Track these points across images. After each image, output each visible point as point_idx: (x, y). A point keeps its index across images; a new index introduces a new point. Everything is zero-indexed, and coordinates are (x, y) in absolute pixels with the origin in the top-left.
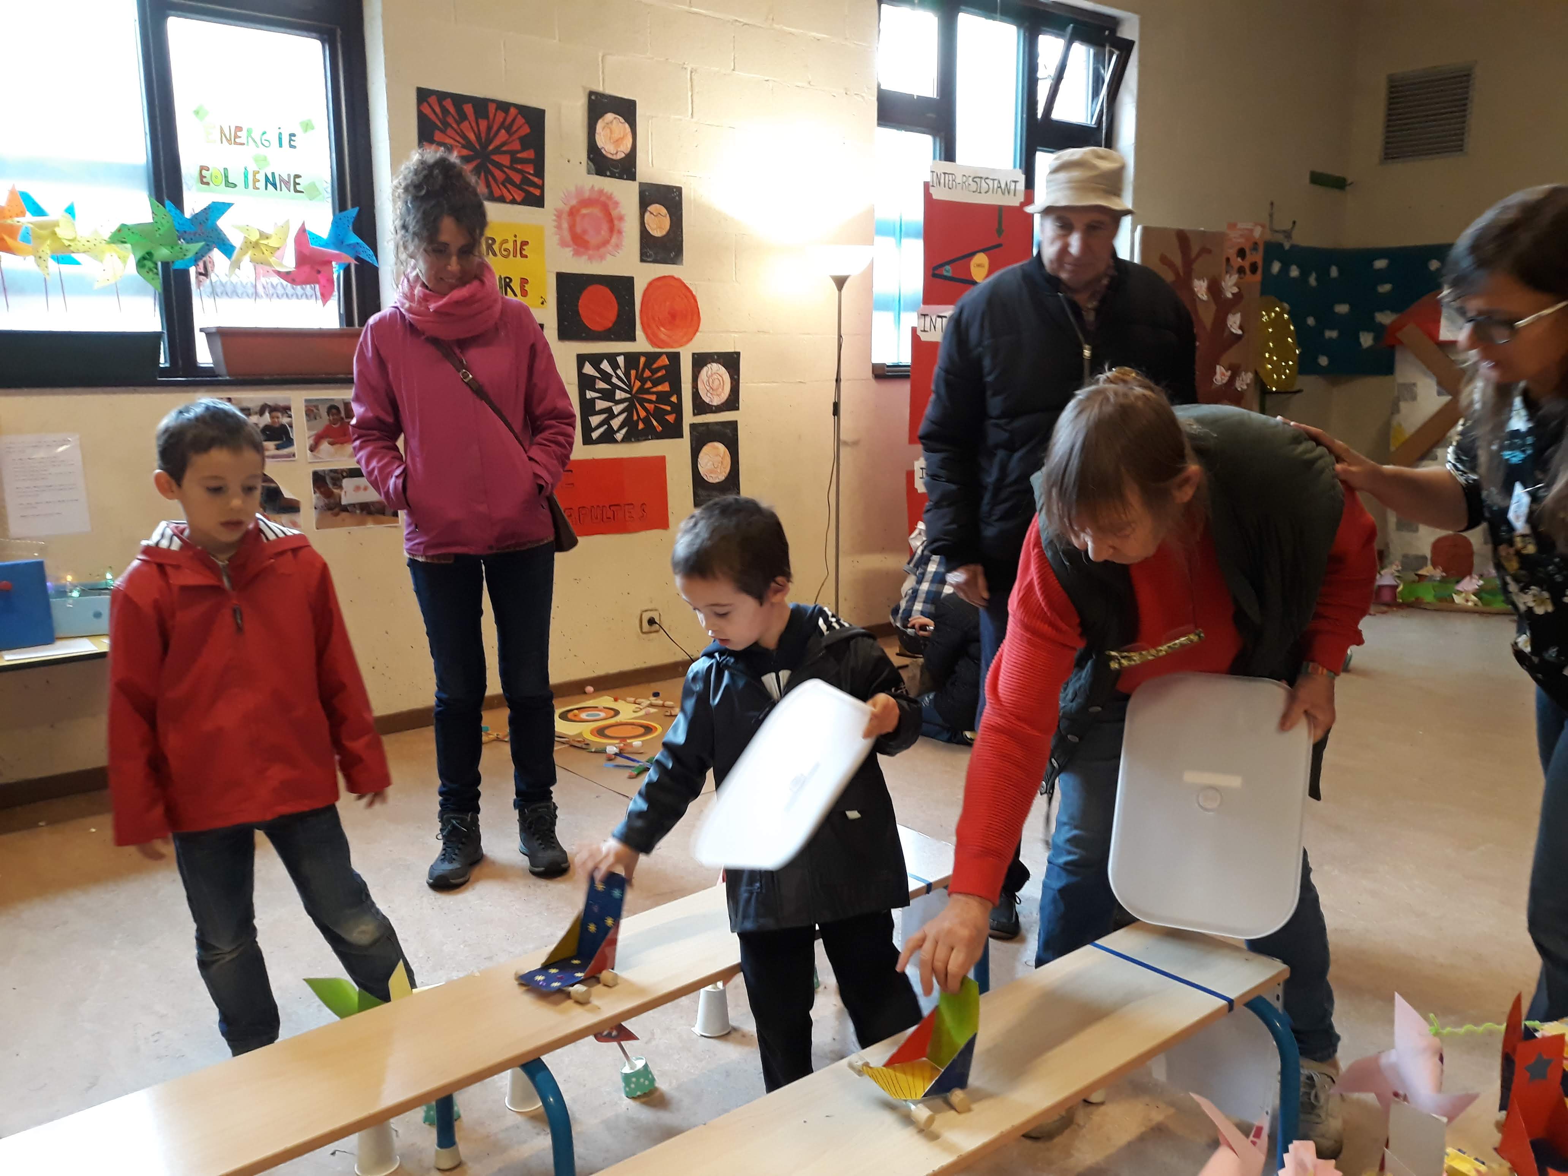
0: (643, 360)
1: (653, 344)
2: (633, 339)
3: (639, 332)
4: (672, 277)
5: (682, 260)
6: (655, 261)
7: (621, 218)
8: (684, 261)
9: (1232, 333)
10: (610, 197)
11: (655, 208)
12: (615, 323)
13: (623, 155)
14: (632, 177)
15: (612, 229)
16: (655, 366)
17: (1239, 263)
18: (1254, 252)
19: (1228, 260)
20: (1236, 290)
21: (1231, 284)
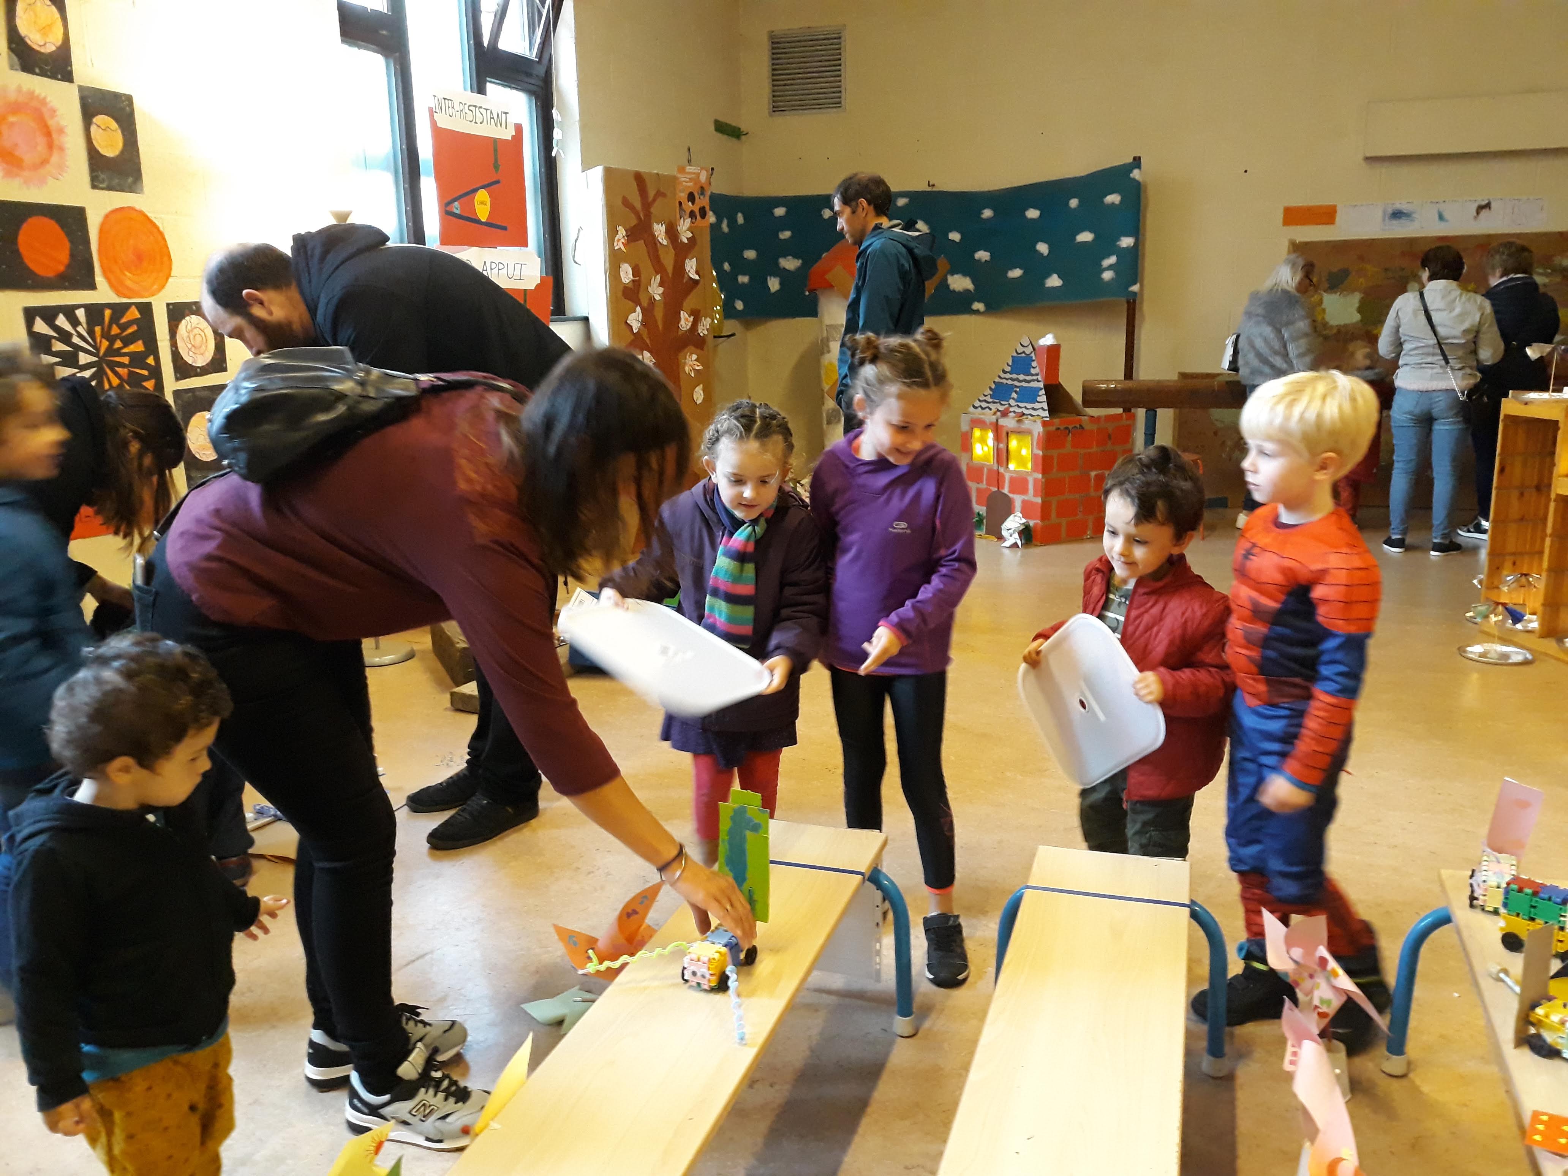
0: (108, 313)
1: (118, 293)
2: (92, 286)
3: (99, 279)
4: (132, 209)
5: (142, 187)
6: (110, 188)
7: (61, 131)
8: (145, 189)
9: (690, 278)
10: (43, 102)
11: (101, 120)
12: (69, 266)
13: (53, 48)
14: (68, 77)
15: (50, 146)
16: (123, 320)
17: (690, 207)
18: (702, 197)
19: (680, 203)
20: (690, 235)
21: (685, 228)
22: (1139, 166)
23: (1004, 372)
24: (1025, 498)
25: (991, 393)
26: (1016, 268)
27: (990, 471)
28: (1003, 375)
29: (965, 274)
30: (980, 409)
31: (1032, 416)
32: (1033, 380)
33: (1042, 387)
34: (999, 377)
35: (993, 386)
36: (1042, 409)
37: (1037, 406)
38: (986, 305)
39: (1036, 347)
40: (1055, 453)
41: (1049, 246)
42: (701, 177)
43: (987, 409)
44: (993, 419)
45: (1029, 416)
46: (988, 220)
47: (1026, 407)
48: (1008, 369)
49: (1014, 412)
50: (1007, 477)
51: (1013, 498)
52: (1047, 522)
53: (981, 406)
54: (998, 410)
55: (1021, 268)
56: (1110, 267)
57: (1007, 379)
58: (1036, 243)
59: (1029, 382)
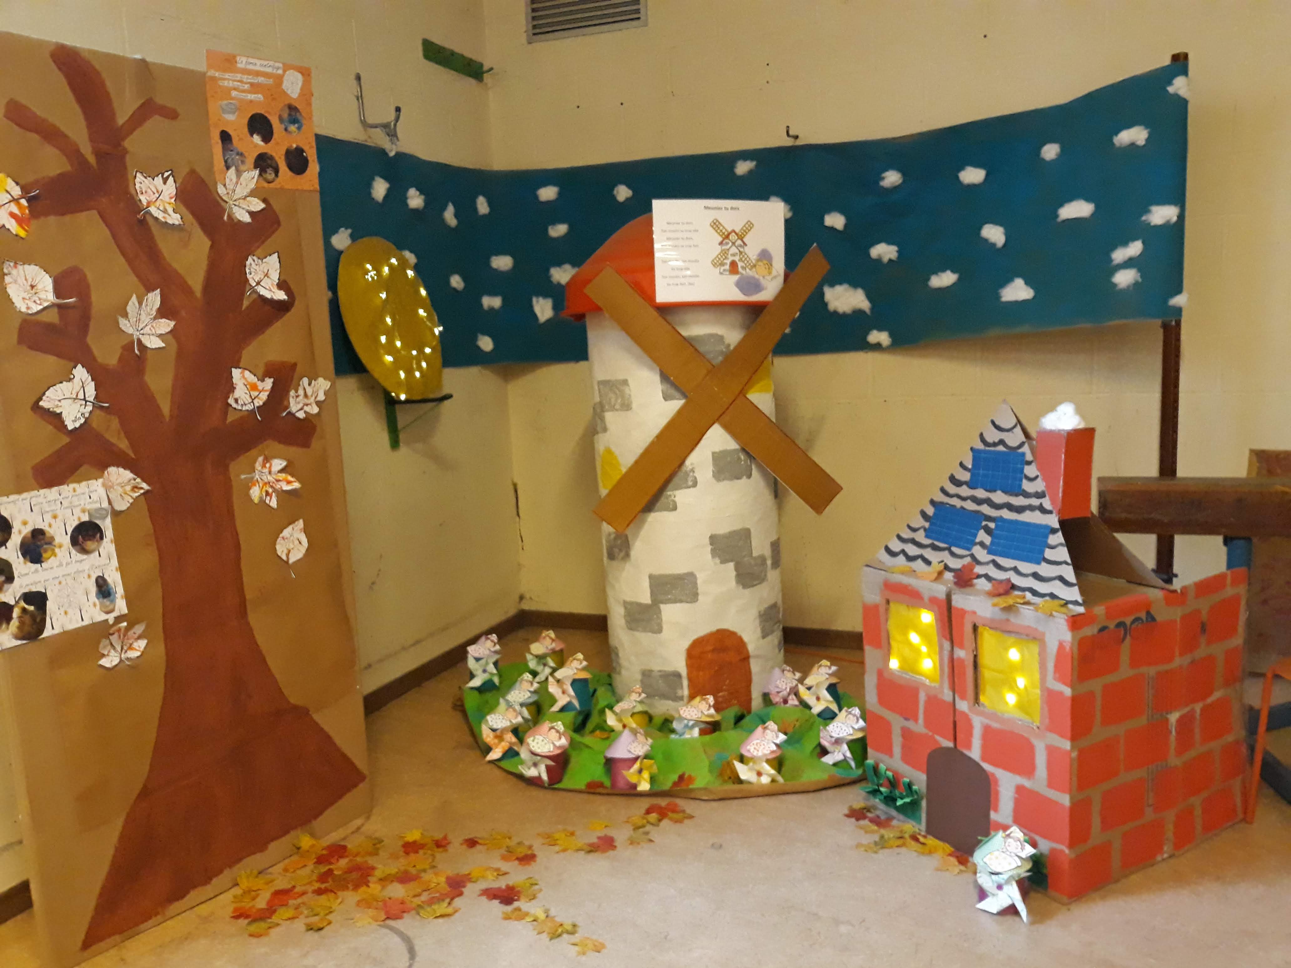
9: (262, 297)
17: (256, 146)
18: (293, 128)
19: (225, 137)
20: (257, 205)
21: (240, 191)
22: (1184, 72)
23: (953, 480)
24: (1026, 783)
25: (927, 525)
26: (944, 270)
27: (933, 701)
28: (952, 489)
29: (855, 284)
30: (902, 558)
31: (1034, 593)
32: (1031, 508)
33: (1057, 525)
34: (943, 490)
35: (930, 511)
36: (1061, 579)
37: (1044, 570)
38: (891, 335)
39: (1033, 433)
40: (1096, 685)
41: (1006, 229)
42: (286, 85)
43: (919, 561)
44: (940, 590)
45: (1028, 595)
46: (895, 189)
47: (1015, 569)
48: (965, 476)
49: (987, 577)
50: (978, 723)
51: (993, 775)
52: (1082, 848)
53: (903, 552)
54: (947, 568)
55: (953, 271)
56: (1129, 263)
57: (964, 499)
58: (980, 228)
59: (1020, 510)
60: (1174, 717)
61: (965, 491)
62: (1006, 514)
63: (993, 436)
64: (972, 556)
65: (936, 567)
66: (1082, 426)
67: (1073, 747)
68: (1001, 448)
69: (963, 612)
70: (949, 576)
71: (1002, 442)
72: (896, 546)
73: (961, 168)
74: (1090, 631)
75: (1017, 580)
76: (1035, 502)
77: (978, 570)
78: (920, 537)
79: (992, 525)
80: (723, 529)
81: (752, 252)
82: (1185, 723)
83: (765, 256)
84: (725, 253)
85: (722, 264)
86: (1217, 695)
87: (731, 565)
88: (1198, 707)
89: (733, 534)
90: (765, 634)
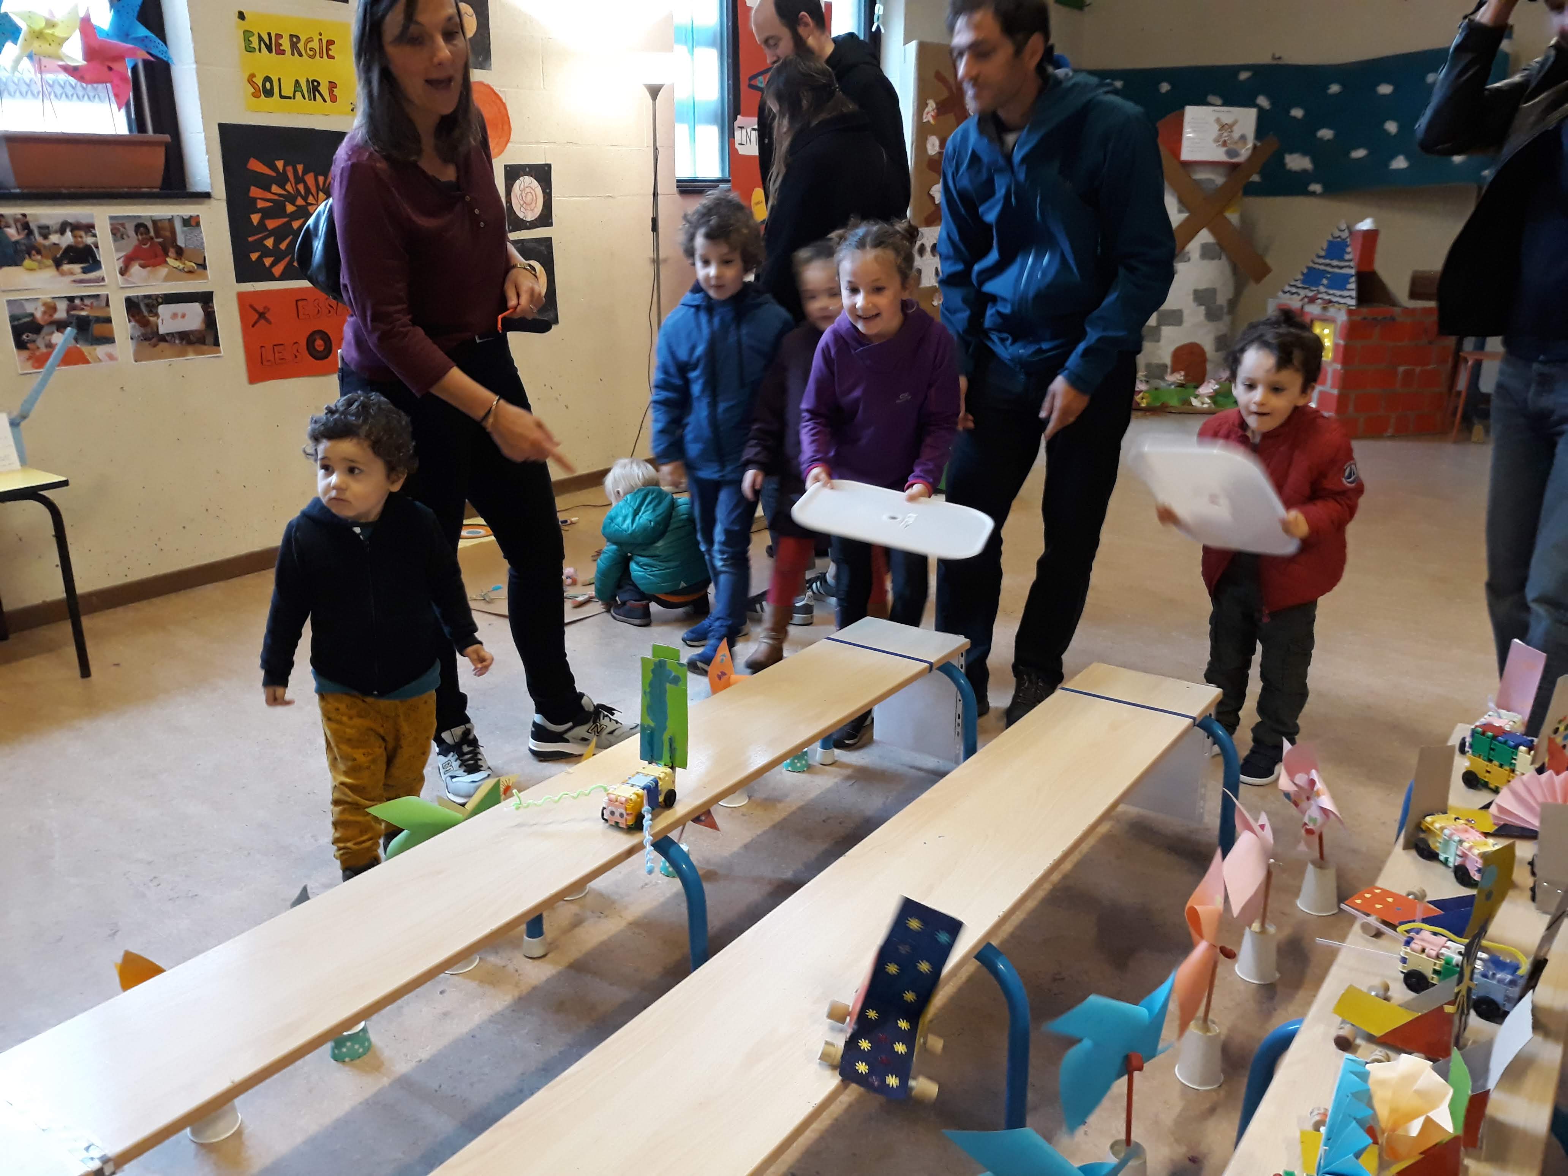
5: (490, 64)
8: (492, 66)
23: (1318, 256)
25: (1302, 278)
26: (1360, 148)
28: (1316, 260)
29: (1305, 153)
30: (1288, 294)
31: (1339, 303)
32: (1346, 266)
33: (1354, 274)
34: (1313, 261)
35: (1305, 271)
36: (1351, 296)
37: (1346, 293)
38: (1324, 187)
39: (1353, 231)
40: (1358, 344)
41: (1399, 124)
43: (1296, 295)
45: (1336, 304)
46: (1335, 95)
47: (1334, 295)
48: (1323, 254)
49: (1322, 298)
53: (1290, 291)
54: (1306, 296)
55: (1365, 148)
57: (1320, 264)
58: (1384, 122)
59: (1341, 268)
60: (1401, 369)
61: (1322, 261)
62: (1337, 270)
63: (1337, 233)
64: (1318, 290)
65: (1302, 295)
66: (1374, 228)
67: (1341, 369)
68: (1339, 239)
69: (1307, 313)
70: (1306, 300)
71: (1339, 237)
72: (1287, 288)
73: (1378, 84)
74: (1357, 318)
75: (1335, 299)
76: (1347, 264)
77: (1320, 296)
78: (1299, 284)
79: (1329, 276)
80: (1202, 286)
81: (1236, 135)
82: (1407, 373)
83: (1243, 138)
84: (1221, 136)
85: (1219, 141)
86: (1432, 367)
87: (1203, 308)
88: (1418, 369)
89: (1206, 290)
90: (1217, 350)
